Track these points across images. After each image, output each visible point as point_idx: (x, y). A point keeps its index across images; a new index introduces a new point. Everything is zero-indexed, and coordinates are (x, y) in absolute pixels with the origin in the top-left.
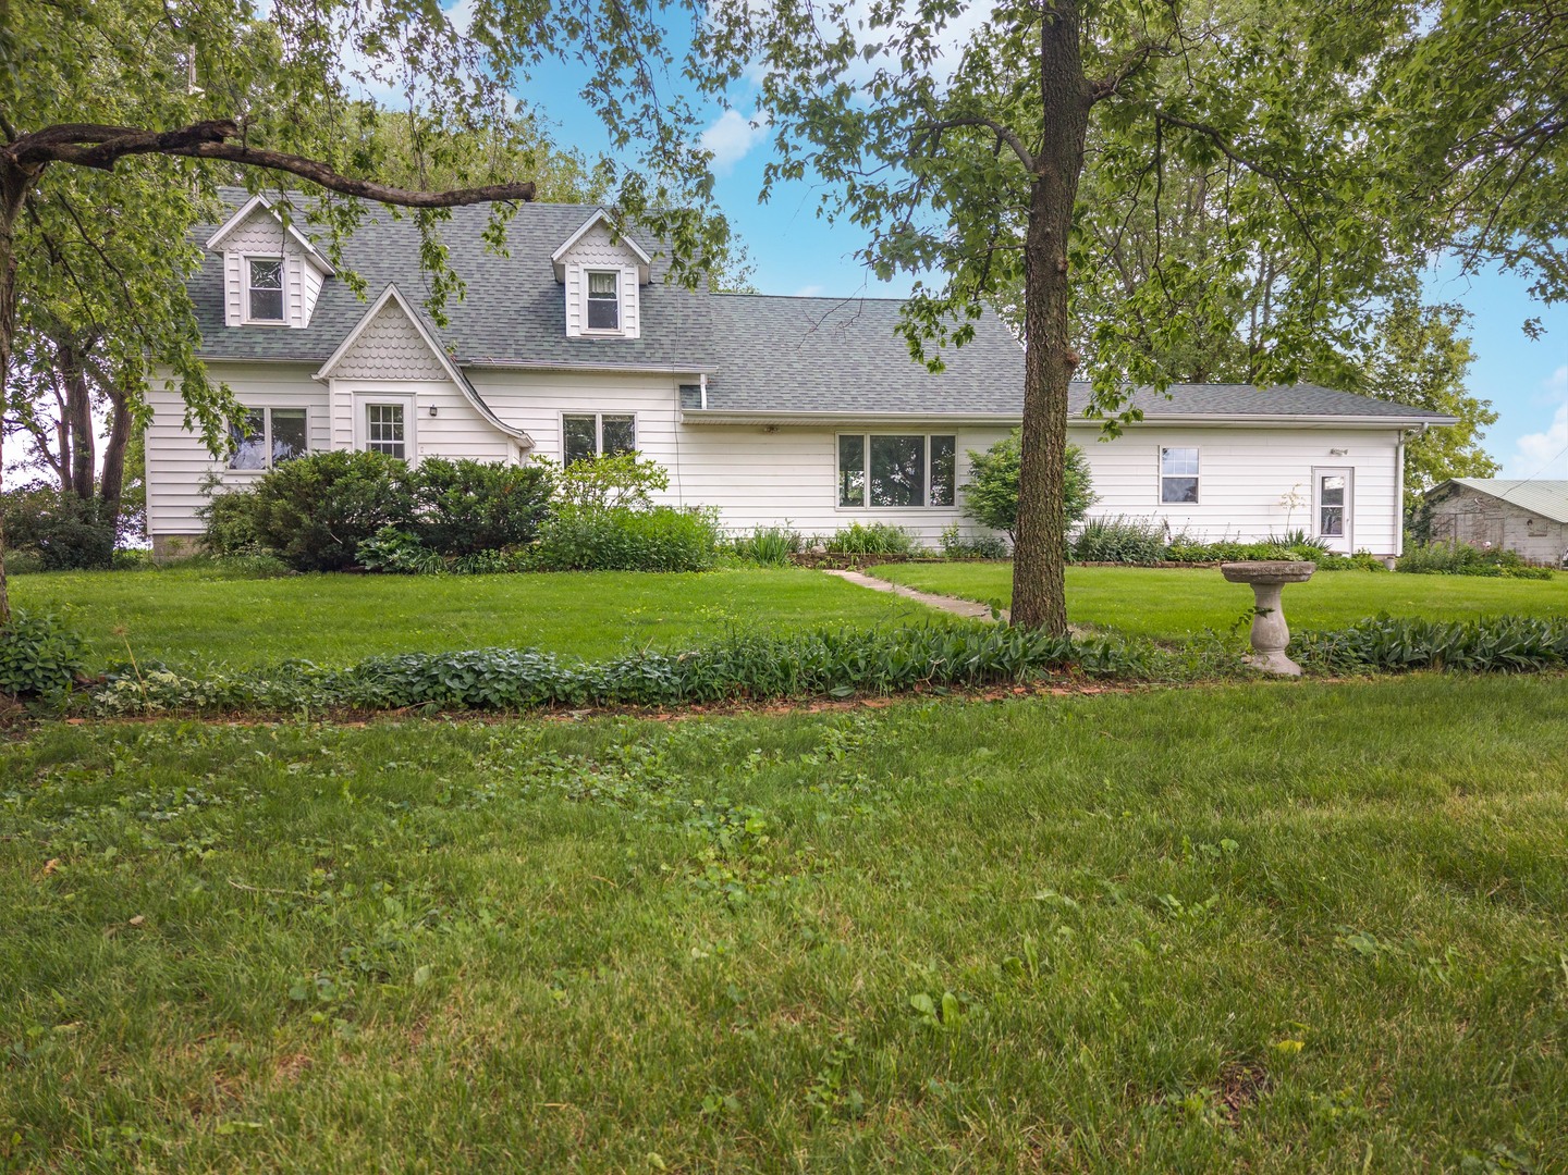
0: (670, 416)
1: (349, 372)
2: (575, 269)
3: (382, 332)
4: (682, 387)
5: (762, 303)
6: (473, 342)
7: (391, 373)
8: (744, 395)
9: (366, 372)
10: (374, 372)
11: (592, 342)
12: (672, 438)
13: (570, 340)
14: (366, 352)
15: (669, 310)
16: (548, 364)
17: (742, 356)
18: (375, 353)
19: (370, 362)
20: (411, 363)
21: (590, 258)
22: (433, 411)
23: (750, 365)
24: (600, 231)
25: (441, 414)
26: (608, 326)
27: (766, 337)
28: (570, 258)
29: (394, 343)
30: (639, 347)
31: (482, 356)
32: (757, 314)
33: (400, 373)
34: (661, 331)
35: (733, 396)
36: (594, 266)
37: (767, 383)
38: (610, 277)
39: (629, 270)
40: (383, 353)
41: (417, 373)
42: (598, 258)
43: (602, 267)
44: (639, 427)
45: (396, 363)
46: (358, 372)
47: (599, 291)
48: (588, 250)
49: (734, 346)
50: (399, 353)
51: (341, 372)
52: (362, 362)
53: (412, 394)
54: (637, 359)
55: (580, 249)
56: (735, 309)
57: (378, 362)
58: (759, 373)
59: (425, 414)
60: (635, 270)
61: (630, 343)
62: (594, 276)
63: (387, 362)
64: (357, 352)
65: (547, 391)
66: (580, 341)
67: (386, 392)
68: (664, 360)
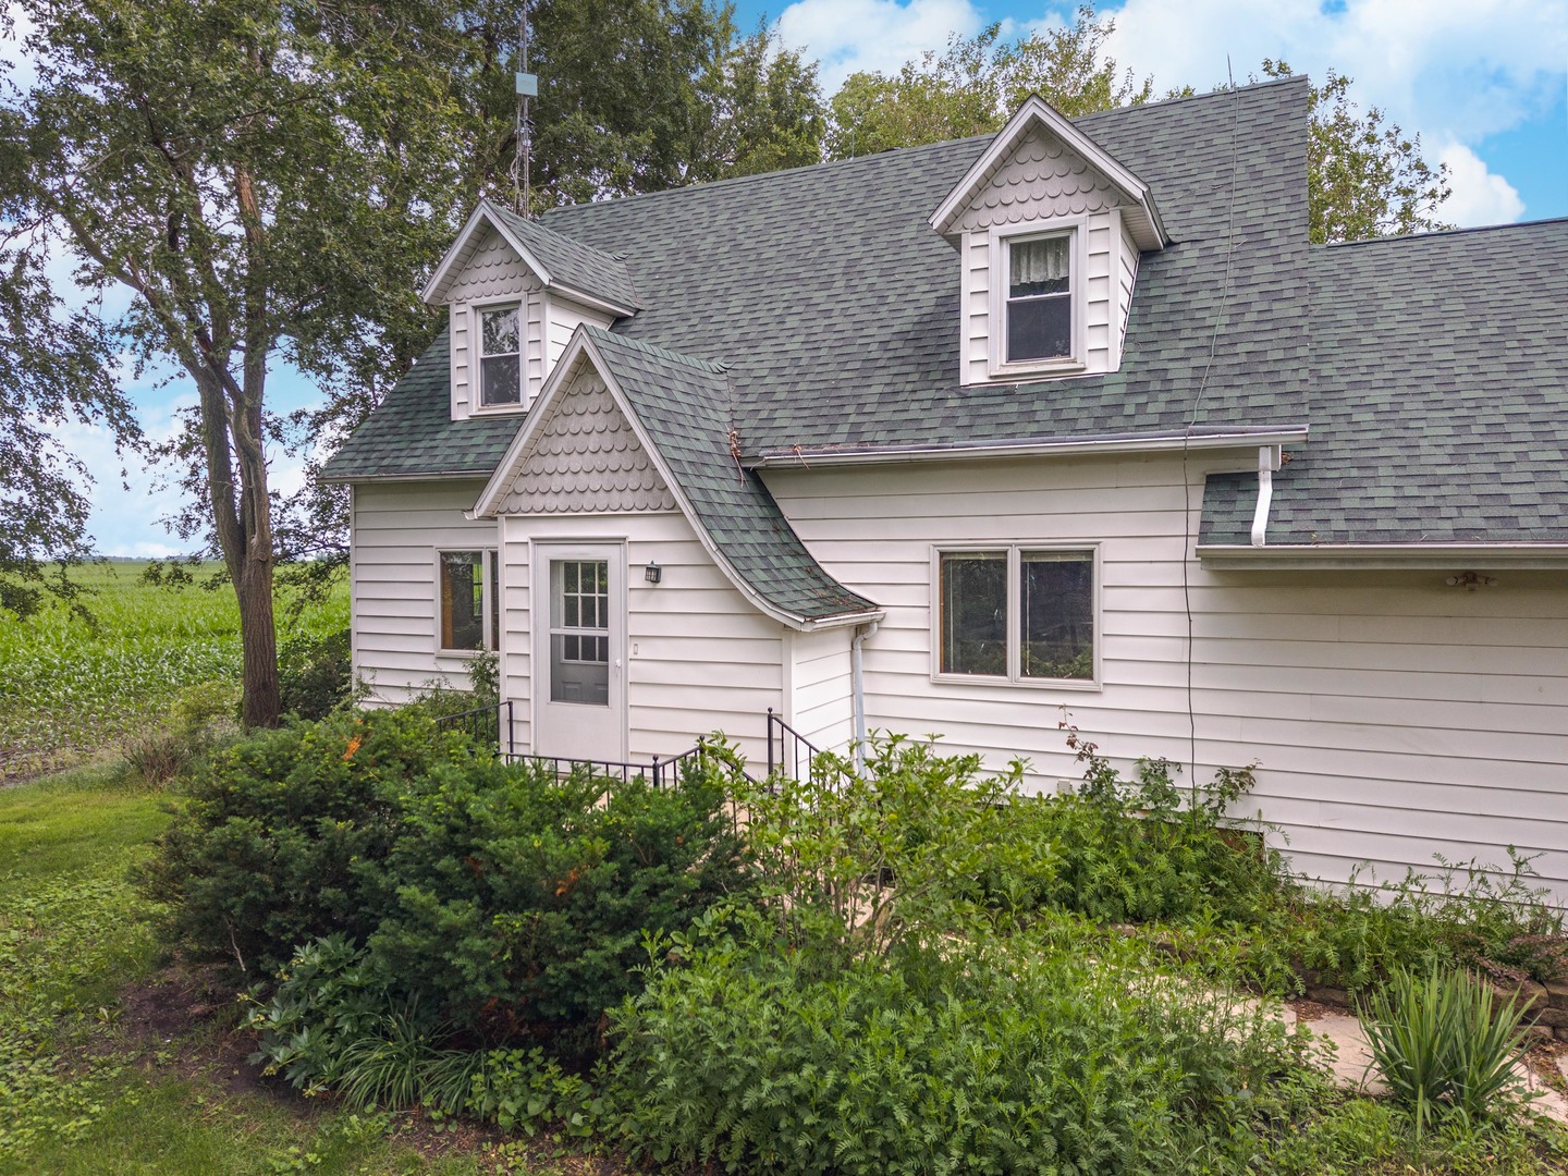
0: (1174, 549)
1: (525, 502)
2: (981, 240)
3: (574, 424)
4: (1212, 480)
5: (1457, 247)
6: (783, 417)
7: (588, 500)
8: (1383, 495)
9: (551, 502)
10: (561, 502)
11: (1009, 393)
12: (1175, 601)
13: (964, 394)
14: (549, 463)
15: (1203, 298)
16: (903, 451)
17: (1389, 383)
18: (563, 463)
19: (556, 483)
20: (619, 480)
21: (1011, 212)
22: (654, 573)
23: (1413, 406)
24: (1033, 150)
25: (668, 580)
26: (1052, 353)
27: (1461, 328)
28: (972, 220)
29: (593, 442)
30: (1110, 393)
31: (787, 443)
32: (1442, 275)
33: (602, 500)
34: (1171, 350)
35: (1350, 500)
36: (1023, 227)
37: (1458, 456)
38: (1055, 245)
39: (1099, 222)
40: (576, 462)
41: (628, 499)
42: (1031, 208)
43: (1039, 225)
44: (1103, 575)
45: (595, 481)
46: (539, 502)
47: (1036, 277)
48: (1008, 194)
49: (1373, 358)
50: (599, 461)
51: (514, 503)
52: (543, 483)
53: (619, 541)
54: (1101, 424)
55: (993, 196)
56: (1384, 270)
57: (568, 482)
58: (1439, 427)
59: (638, 579)
60: (1113, 222)
61: (1095, 384)
62: (1023, 250)
63: (583, 481)
64: (535, 465)
65: (910, 505)
66: (985, 392)
67: (582, 537)
68: (1169, 418)
